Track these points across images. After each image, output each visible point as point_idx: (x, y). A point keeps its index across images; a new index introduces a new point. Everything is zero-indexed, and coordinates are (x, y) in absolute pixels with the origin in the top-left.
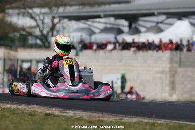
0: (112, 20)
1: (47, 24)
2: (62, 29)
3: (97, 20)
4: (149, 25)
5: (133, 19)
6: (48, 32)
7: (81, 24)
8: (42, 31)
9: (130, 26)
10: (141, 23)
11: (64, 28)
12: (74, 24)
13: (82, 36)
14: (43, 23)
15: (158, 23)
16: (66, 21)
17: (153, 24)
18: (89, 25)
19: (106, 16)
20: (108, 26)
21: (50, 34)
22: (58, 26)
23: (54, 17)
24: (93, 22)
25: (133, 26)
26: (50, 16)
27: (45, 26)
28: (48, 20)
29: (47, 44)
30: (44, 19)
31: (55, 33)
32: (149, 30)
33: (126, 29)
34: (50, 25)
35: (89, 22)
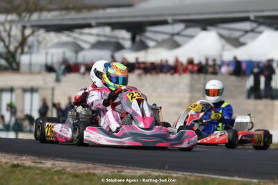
0: (107, 30)
1: (15, 36)
2: (36, 44)
3: (87, 30)
4: (160, 37)
5: (137, 29)
6: (16, 49)
7: (64, 37)
8: (7, 47)
9: (133, 39)
10: (148, 34)
11: (39, 43)
12: (53, 37)
13: (64, 53)
14: (9, 36)
15: (173, 35)
16: (42, 32)
17: (167, 37)
18: (75, 38)
19: (99, 25)
20: (103, 39)
21: (19, 51)
22: (31, 40)
23: (24, 27)
24: (81, 34)
25: (138, 38)
26: (20, 26)
27: (12, 39)
28: (16, 32)
29: (14, 65)
30: (11, 29)
31: (26, 49)
32: (160, 44)
33: (128, 44)
34: (19, 38)
35: (75, 34)
